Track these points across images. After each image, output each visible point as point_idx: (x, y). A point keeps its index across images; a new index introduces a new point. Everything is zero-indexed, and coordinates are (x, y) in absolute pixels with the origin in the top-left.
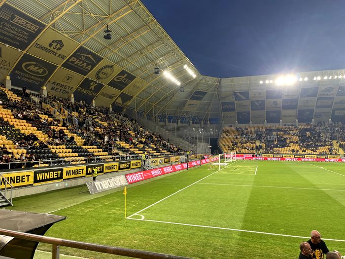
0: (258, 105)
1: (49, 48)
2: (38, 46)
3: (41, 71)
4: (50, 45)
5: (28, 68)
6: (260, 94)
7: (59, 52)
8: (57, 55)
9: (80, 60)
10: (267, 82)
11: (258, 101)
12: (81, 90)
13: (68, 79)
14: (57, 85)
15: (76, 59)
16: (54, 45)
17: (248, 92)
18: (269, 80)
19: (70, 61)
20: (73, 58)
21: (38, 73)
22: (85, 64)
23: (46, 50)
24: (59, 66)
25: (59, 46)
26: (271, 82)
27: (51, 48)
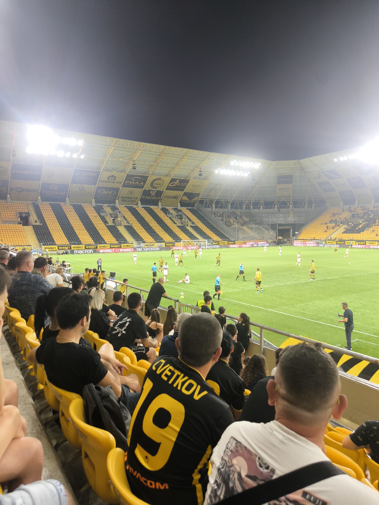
1: (109, 181)
2: (102, 181)
3: (111, 193)
4: (108, 179)
5: (102, 193)
7: (116, 181)
8: (116, 182)
9: (132, 181)
12: (145, 197)
13: (131, 193)
14: (125, 198)
15: (129, 182)
16: (110, 178)
19: (126, 183)
20: (126, 181)
21: (109, 194)
22: (137, 183)
23: (107, 182)
24: (121, 188)
25: (113, 178)
27: (110, 180)
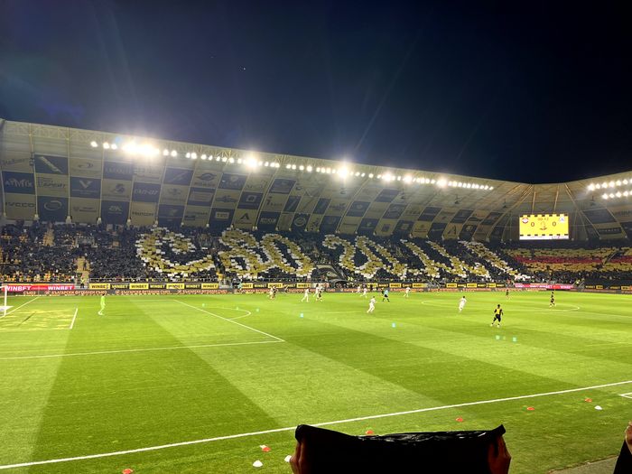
0: (85, 186)
6: (90, 166)
10: (106, 146)
11: (85, 180)
17: (67, 159)
18: (110, 142)
26: (114, 147)
